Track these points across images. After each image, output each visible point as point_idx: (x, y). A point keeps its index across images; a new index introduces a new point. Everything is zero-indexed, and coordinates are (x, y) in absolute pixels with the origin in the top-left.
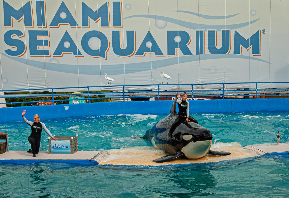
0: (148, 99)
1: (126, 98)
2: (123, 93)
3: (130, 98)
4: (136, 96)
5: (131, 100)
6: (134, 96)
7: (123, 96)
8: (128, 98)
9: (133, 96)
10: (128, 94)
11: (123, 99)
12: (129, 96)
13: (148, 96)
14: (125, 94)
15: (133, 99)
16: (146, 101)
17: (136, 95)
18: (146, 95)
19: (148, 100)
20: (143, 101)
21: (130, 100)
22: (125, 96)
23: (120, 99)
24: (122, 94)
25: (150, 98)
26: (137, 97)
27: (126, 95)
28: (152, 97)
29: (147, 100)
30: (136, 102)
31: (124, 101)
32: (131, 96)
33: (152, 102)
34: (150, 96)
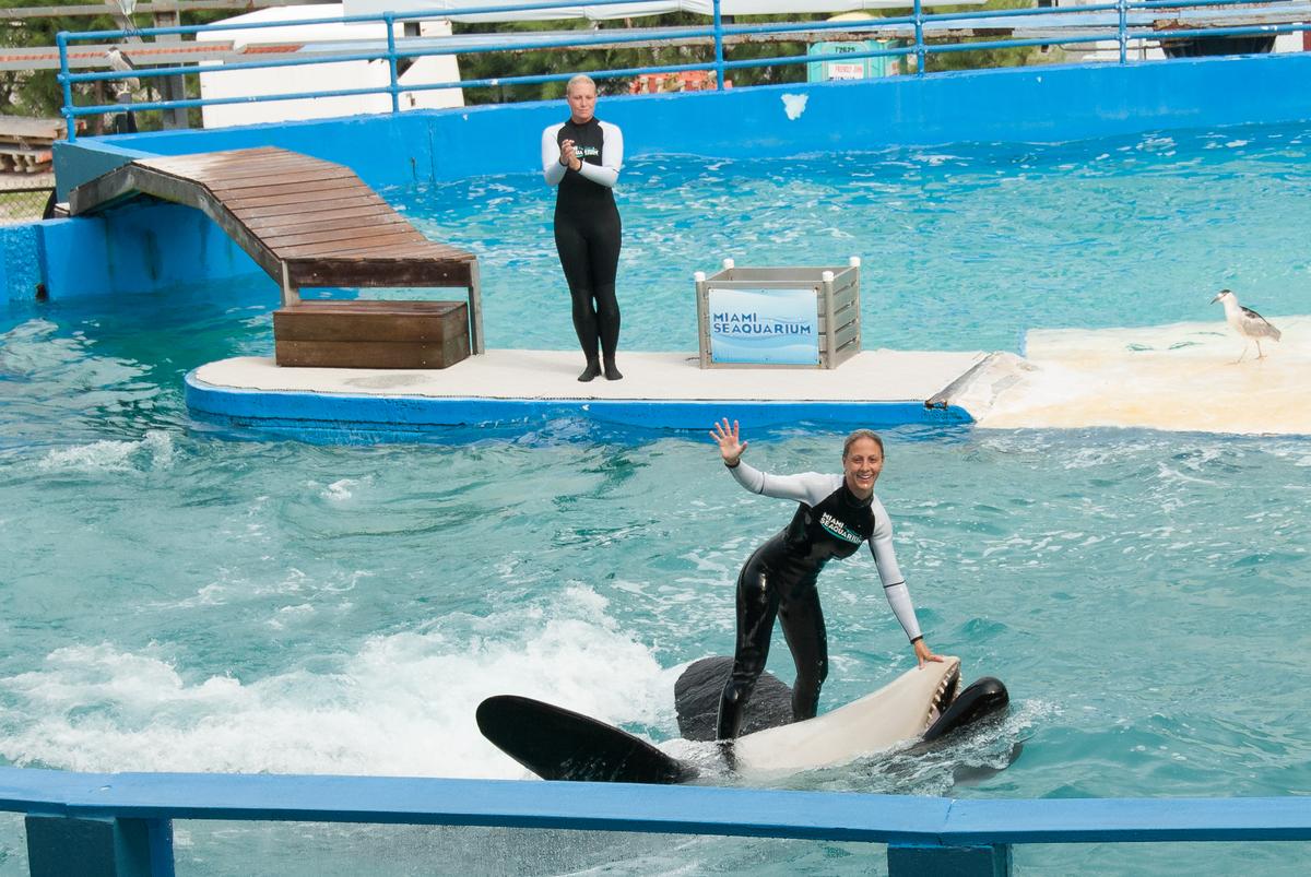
0: (1263, 42)
1: (1135, 43)
2: (1119, 10)
3: (1158, 43)
4: (1192, 28)
5: (1167, 51)
6: (1183, 27)
7: (1115, 32)
8: (1150, 38)
9: (1174, 25)
10: (1149, 16)
11: (1116, 44)
12: (1151, 28)
13: (1266, 28)
14: (1130, 18)
15: (1174, 48)
16: (1254, 56)
17: (1194, 24)
18: (1254, 21)
19: (1265, 48)
20: (1236, 58)
21: (1157, 55)
22: (1131, 31)
23: (1099, 45)
24: (1114, 18)
25: (1275, 37)
26: (1198, 32)
27: (1133, 26)
28: (1289, 32)
29: (1257, 51)
30: (1195, 60)
31: (1122, 59)
32: (1166, 28)
33: (1288, 60)
34: (1276, 28)
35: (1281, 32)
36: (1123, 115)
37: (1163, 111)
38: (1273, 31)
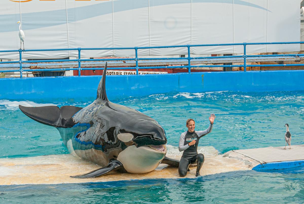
0: (61, 73)
1: (25, 72)
2: (20, 63)
3: (31, 72)
4: (41, 68)
5: (34, 75)
6: (39, 68)
7: (19, 69)
8: (29, 71)
9: (36, 68)
10: (28, 65)
11: (19, 73)
12: (29, 69)
13: (62, 69)
14: (23, 65)
15: (36, 74)
16: (59, 77)
17: (42, 67)
18: (59, 67)
19: (62, 74)
20: (54, 77)
21: (31, 76)
22: (23, 69)
23: (15, 73)
24: (18, 65)
25: (65, 71)
26: (43, 70)
27: (24, 67)
28: (69, 70)
29: (60, 75)
30: (42, 78)
31: (21, 77)
32: (33, 68)
33: (69, 78)
34: (65, 69)
35: (67, 70)
36: (22, 93)
37: (33, 91)
38: (64, 70)
